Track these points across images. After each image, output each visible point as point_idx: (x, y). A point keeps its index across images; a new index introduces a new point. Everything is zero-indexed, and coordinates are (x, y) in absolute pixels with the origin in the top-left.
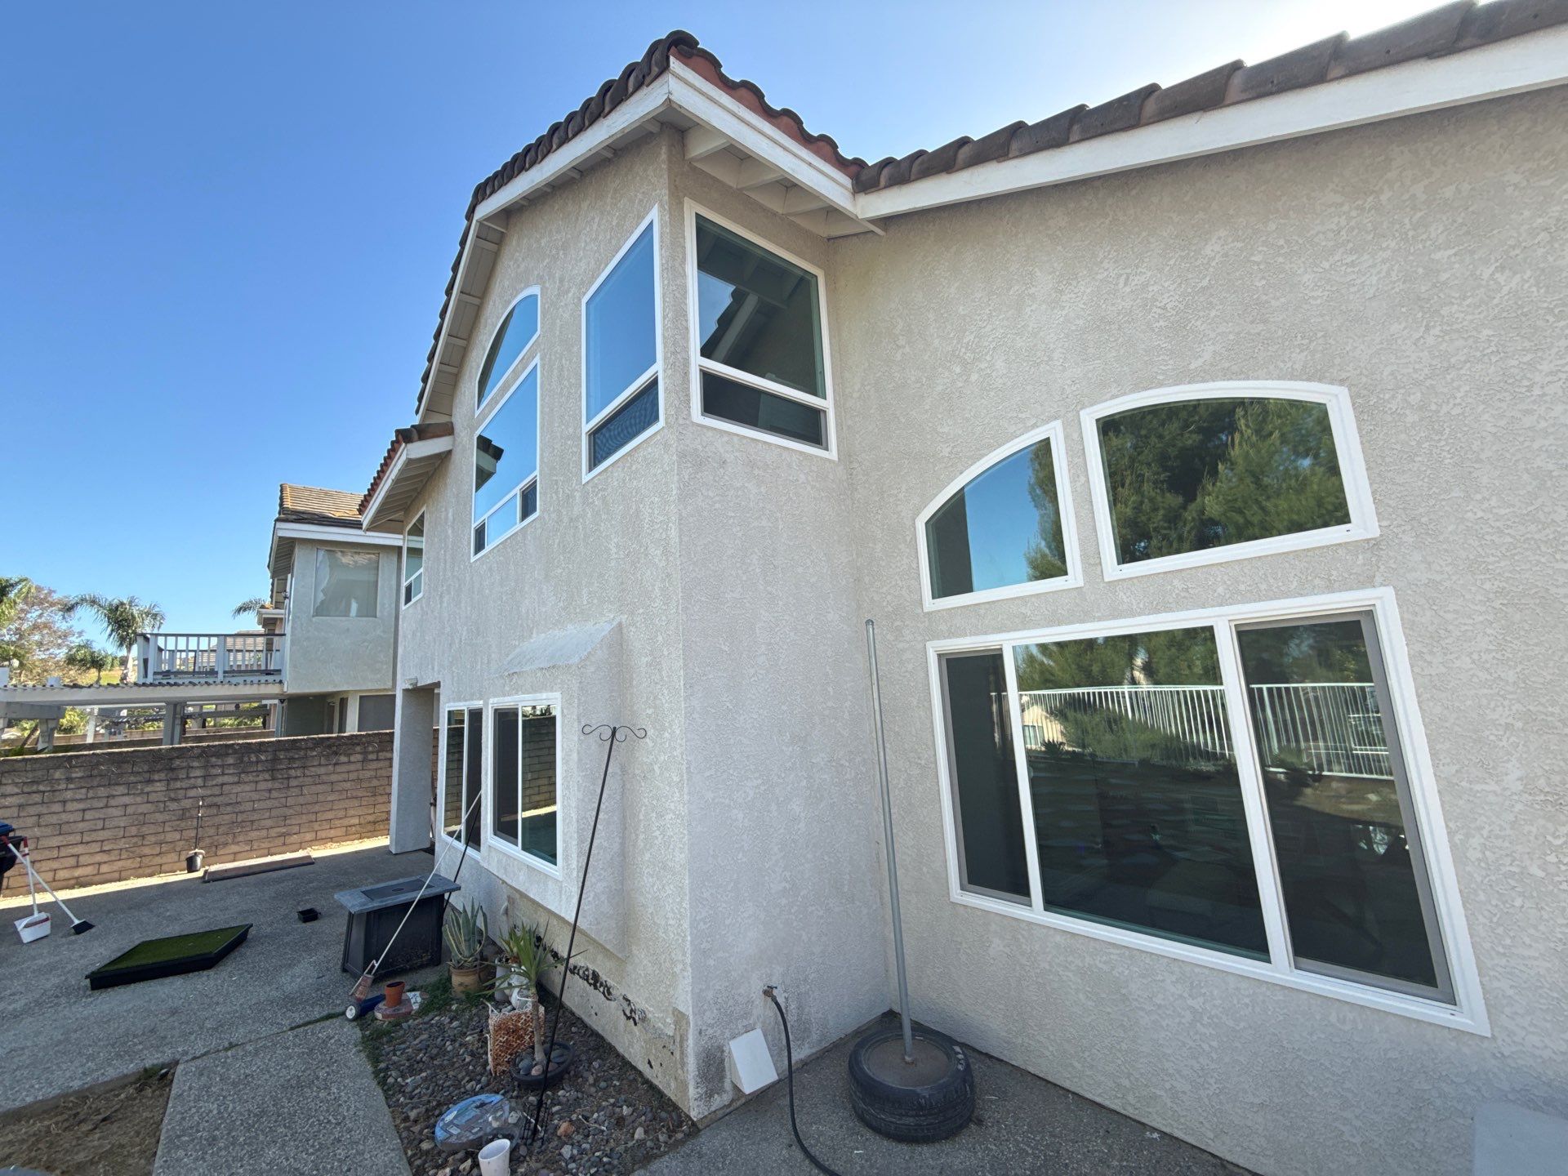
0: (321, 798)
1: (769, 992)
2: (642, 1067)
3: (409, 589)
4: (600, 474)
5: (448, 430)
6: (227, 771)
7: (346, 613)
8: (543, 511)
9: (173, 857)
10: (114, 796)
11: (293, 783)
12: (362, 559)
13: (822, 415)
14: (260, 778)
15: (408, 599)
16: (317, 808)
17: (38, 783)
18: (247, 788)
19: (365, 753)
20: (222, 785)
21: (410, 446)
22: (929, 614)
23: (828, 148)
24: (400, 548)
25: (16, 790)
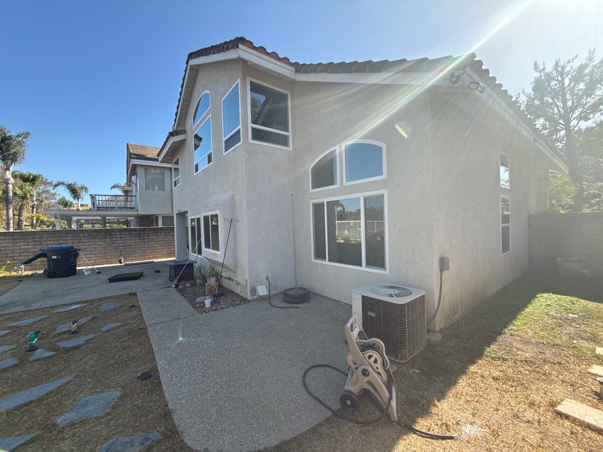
0: (154, 245)
1: (267, 278)
2: (240, 293)
3: (175, 182)
4: (228, 153)
5: (184, 132)
6: (126, 236)
7: (154, 189)
8: (214, 162)
9: (114, 260)
10: (96, 242)
11: (146, 240)
12: (158, 171)
13: (288, 137)
14: (136, 239)
15: (175, 185)
16: (153, 248)
17: (76, 237)
18: (133, 241)
19: (166, 233)
20: (126, 240)
21: (173, 137)
22: (311, 193)
23: (287, 61)
24: (171, 169)
25: (70, 238)
